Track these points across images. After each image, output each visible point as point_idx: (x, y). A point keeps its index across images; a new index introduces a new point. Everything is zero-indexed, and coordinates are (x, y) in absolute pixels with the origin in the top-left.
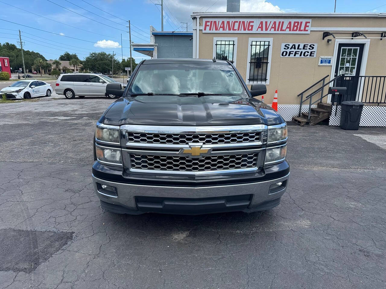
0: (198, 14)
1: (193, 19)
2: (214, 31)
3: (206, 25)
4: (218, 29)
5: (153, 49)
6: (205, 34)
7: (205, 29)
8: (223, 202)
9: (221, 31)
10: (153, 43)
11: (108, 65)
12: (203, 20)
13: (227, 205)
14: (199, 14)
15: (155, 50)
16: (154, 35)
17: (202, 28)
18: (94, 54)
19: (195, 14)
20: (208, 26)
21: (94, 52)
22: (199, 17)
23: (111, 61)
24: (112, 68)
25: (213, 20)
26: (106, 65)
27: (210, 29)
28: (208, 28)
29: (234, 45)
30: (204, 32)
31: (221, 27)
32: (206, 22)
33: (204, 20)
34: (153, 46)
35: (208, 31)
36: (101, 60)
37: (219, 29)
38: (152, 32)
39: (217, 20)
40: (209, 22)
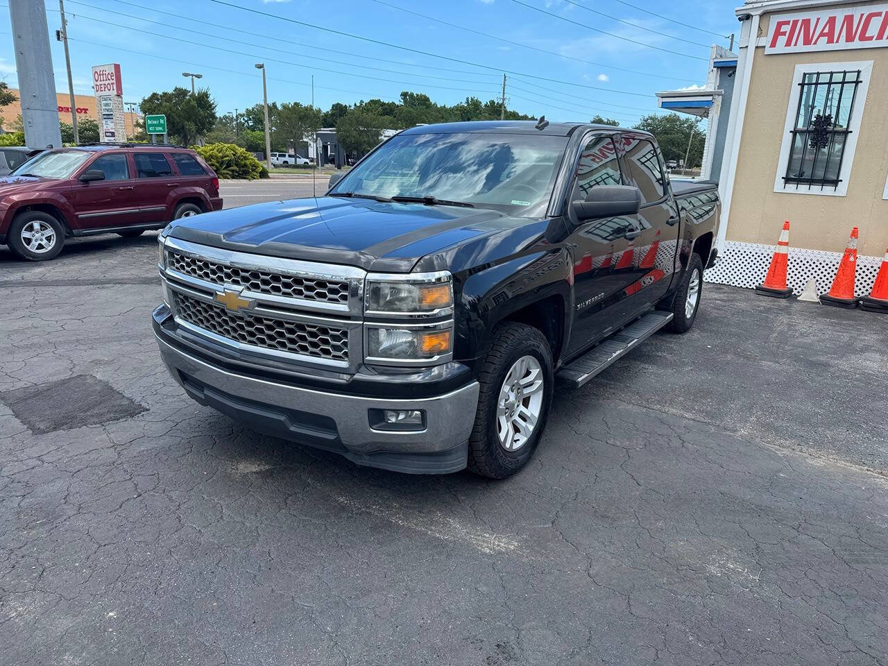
0: (755, 5)
1: (739, 19)
2: (801, 47)
3: (778, 33)
4: (813, 41)
5: (711, 103)
6: (770, 58)
7: (773, 45)
8: (282, 418)
9: (822, 44)
10: (711, 89)
11: (678, 145)
12: (771, 18)
13: (292, 429)
14: (760, 5)
15: (715, 105)
16: (718, 68)
17: (766, 41)
18: (651, 118)
19: (748, 7)
20: (784, 34)
21: (652, 115)
22: (760, 12)
23: (687, 136)
24: (685, 152)
25: (801, 16)
26: (673, 144)
27: (788, 44)
28: (782, 40)
29: (857, 83)
30: (768, 51)
31: (822, 34)
32: (780, 25)
33: (775, 20)
34: (712, 95)
35: (781, 47)
36: (665, 133)
37: (816, 41)
38: (715, 60)
39: (812, 16)
40: (788, 23)
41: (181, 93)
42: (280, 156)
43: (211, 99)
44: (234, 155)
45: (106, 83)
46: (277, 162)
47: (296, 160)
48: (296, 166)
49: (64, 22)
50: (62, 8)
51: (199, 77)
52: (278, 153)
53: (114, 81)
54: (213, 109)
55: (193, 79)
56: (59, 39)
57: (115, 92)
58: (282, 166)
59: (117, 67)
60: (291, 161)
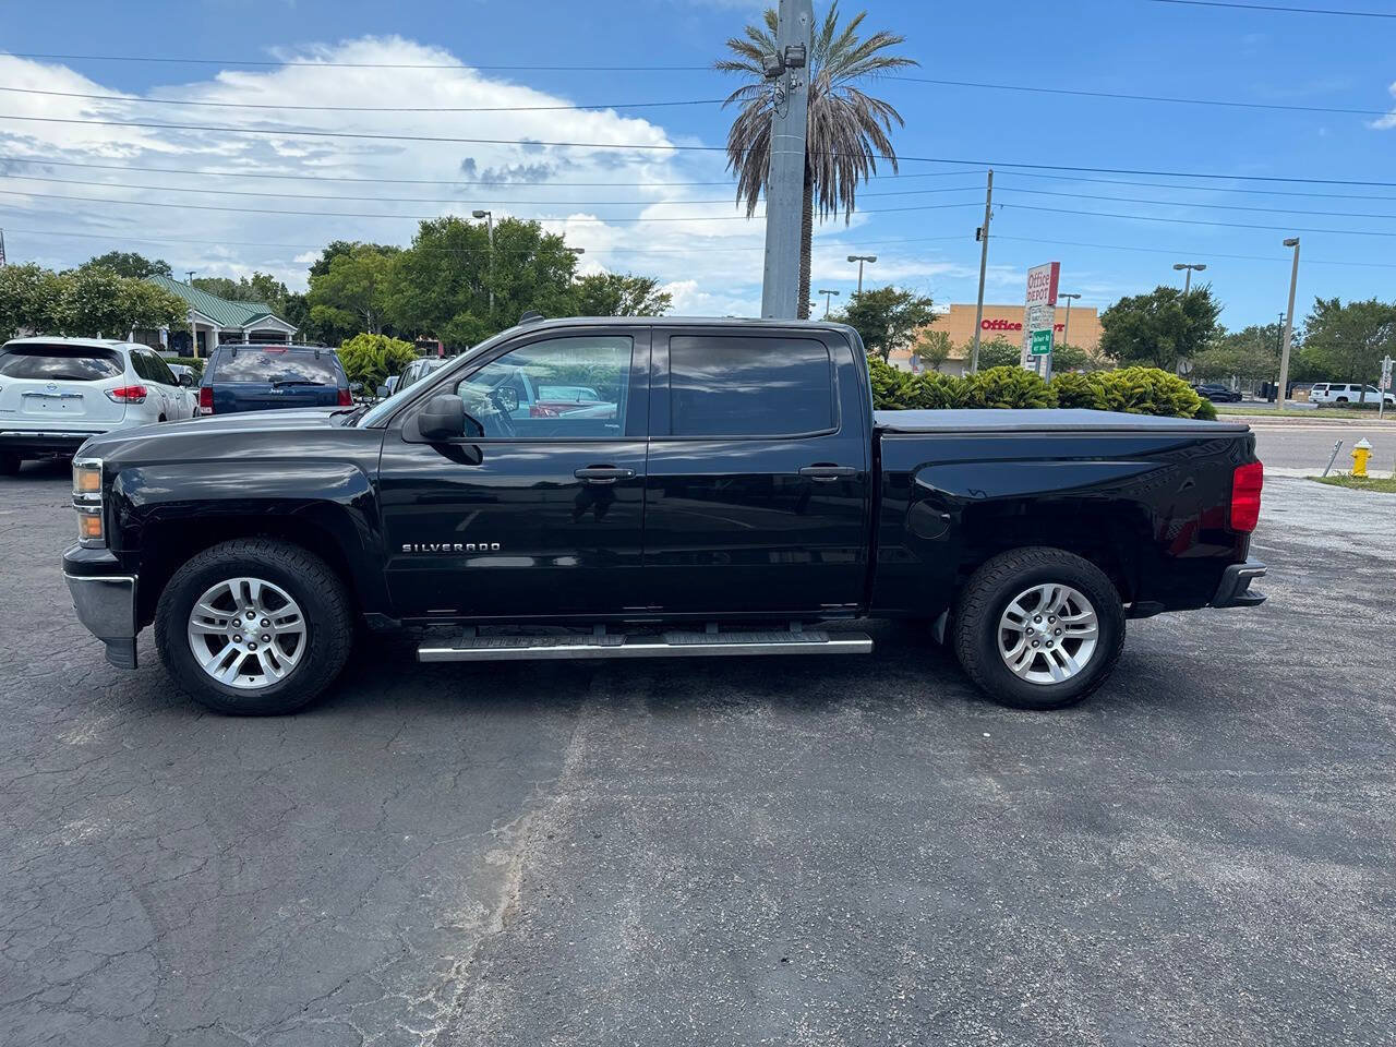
41: (1164, 295)
42: (1332, 388)
43: (1212, 300)
44: (1154, 385)
45: (1039, 289)
46: (1325, 399)
47: (1363, 396)
48: (1362, 406)
49: (988, 216)
50: (989, 200)
51: (1200, 268)
52: (1329, 384)
53: (1048, 286)
54: (1214, 316)
55: (1189, 273)
56: (978, 239)
57: (1047, 301)
58: (1331, 405)
59: (1056, 267)
60: (1354, 397)
